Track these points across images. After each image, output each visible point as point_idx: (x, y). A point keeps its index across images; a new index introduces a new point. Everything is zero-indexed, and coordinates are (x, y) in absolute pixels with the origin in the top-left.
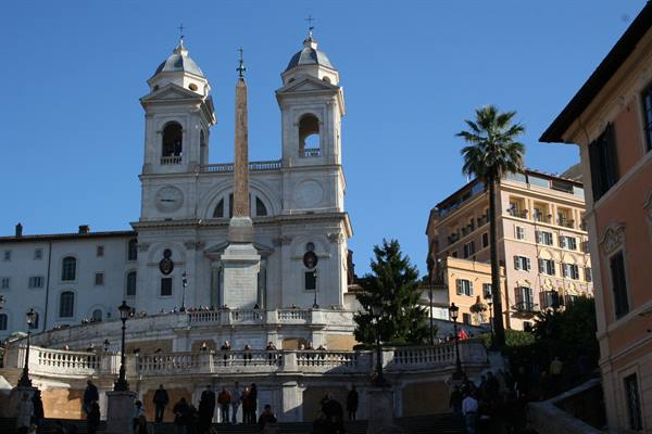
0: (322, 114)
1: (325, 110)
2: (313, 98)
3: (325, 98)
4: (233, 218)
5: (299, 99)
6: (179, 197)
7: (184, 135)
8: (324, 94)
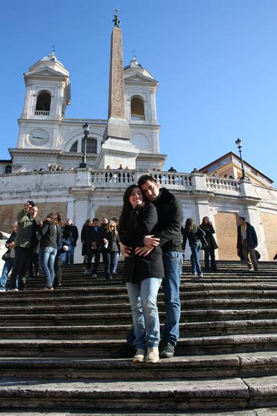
0: (147, 96)
1: (148, 94)
2: (140, 87)
3: (149, 87)
4: (111, 118)
5: (132, 86)
6: (46, 136)
7: (52, 99)
8: (148, 85)
